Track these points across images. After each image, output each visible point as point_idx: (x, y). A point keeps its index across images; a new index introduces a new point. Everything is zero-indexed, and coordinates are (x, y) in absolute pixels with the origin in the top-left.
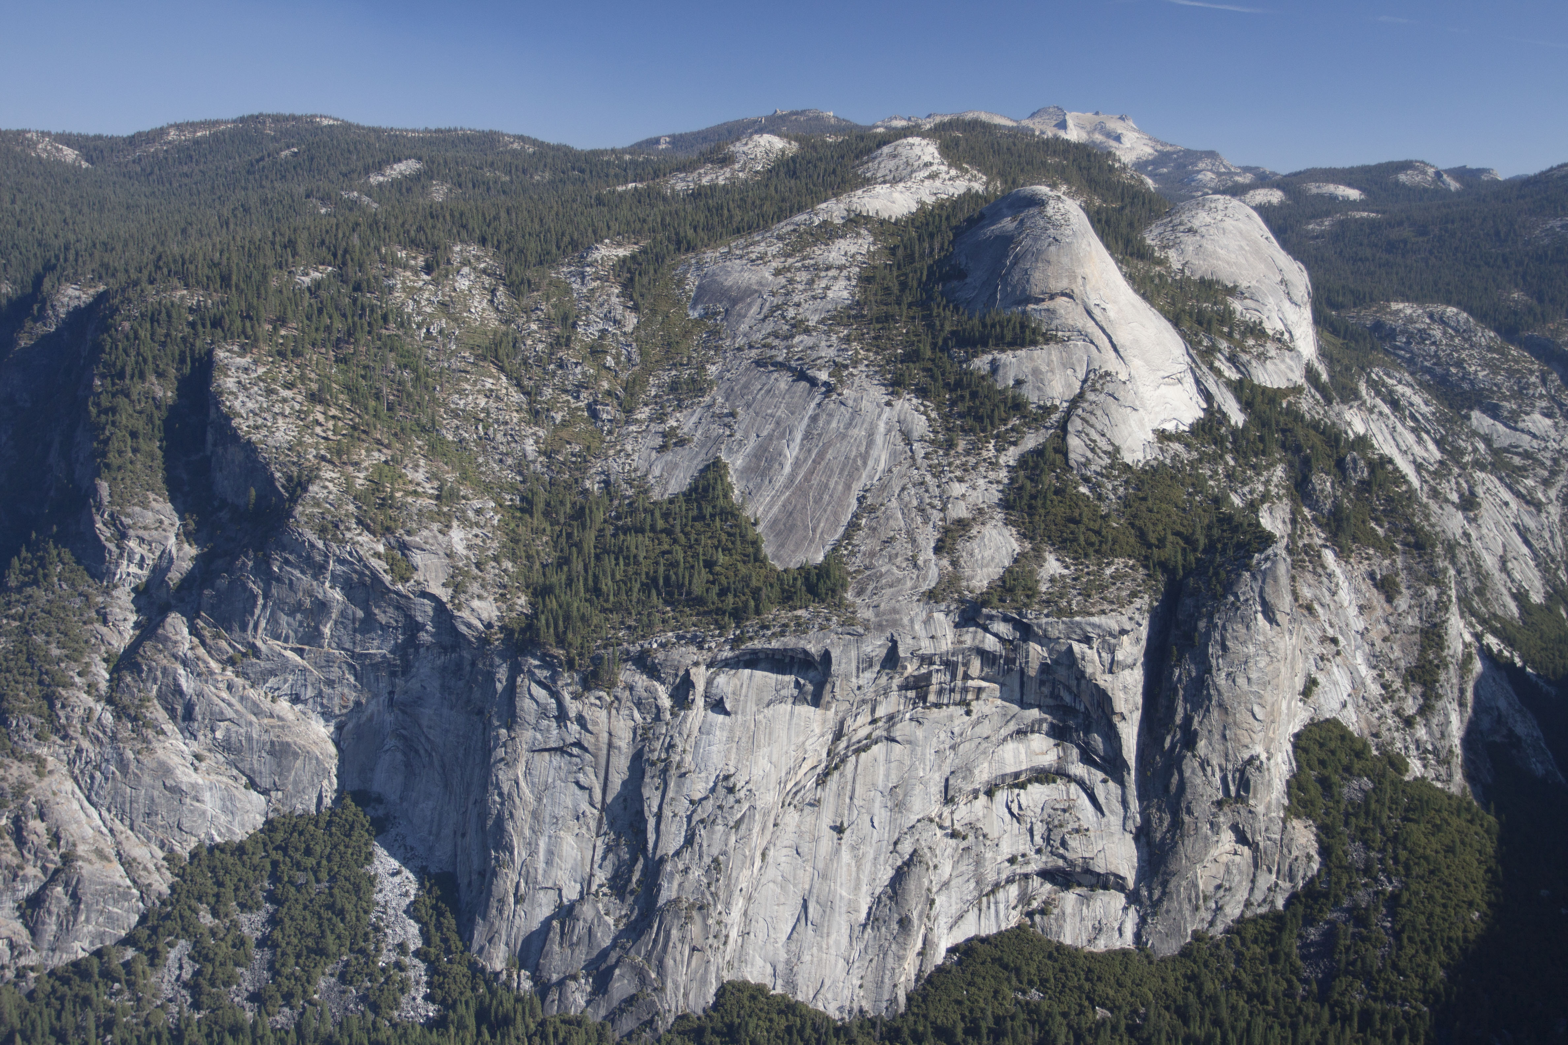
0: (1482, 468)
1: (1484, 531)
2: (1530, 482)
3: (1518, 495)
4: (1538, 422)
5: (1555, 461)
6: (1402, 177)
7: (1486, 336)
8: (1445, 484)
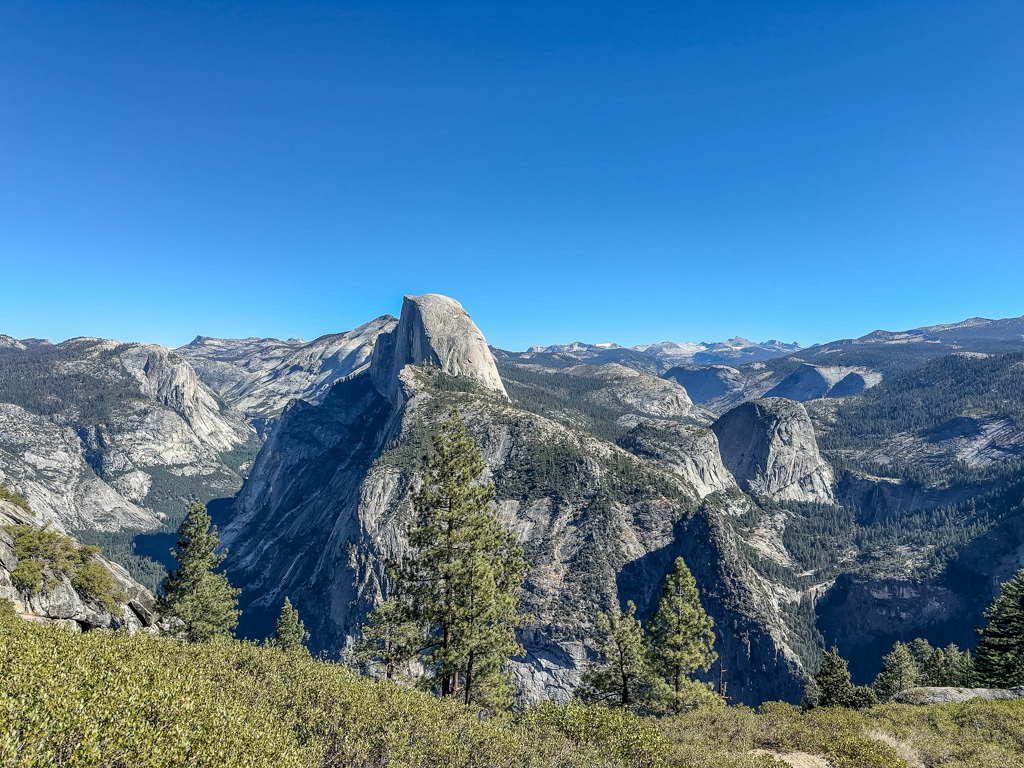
0: (31, 479)
2: (57, 483)
3: (51, 490)
4: (61, 455)
5: (71, 472)
7: (31, 417)
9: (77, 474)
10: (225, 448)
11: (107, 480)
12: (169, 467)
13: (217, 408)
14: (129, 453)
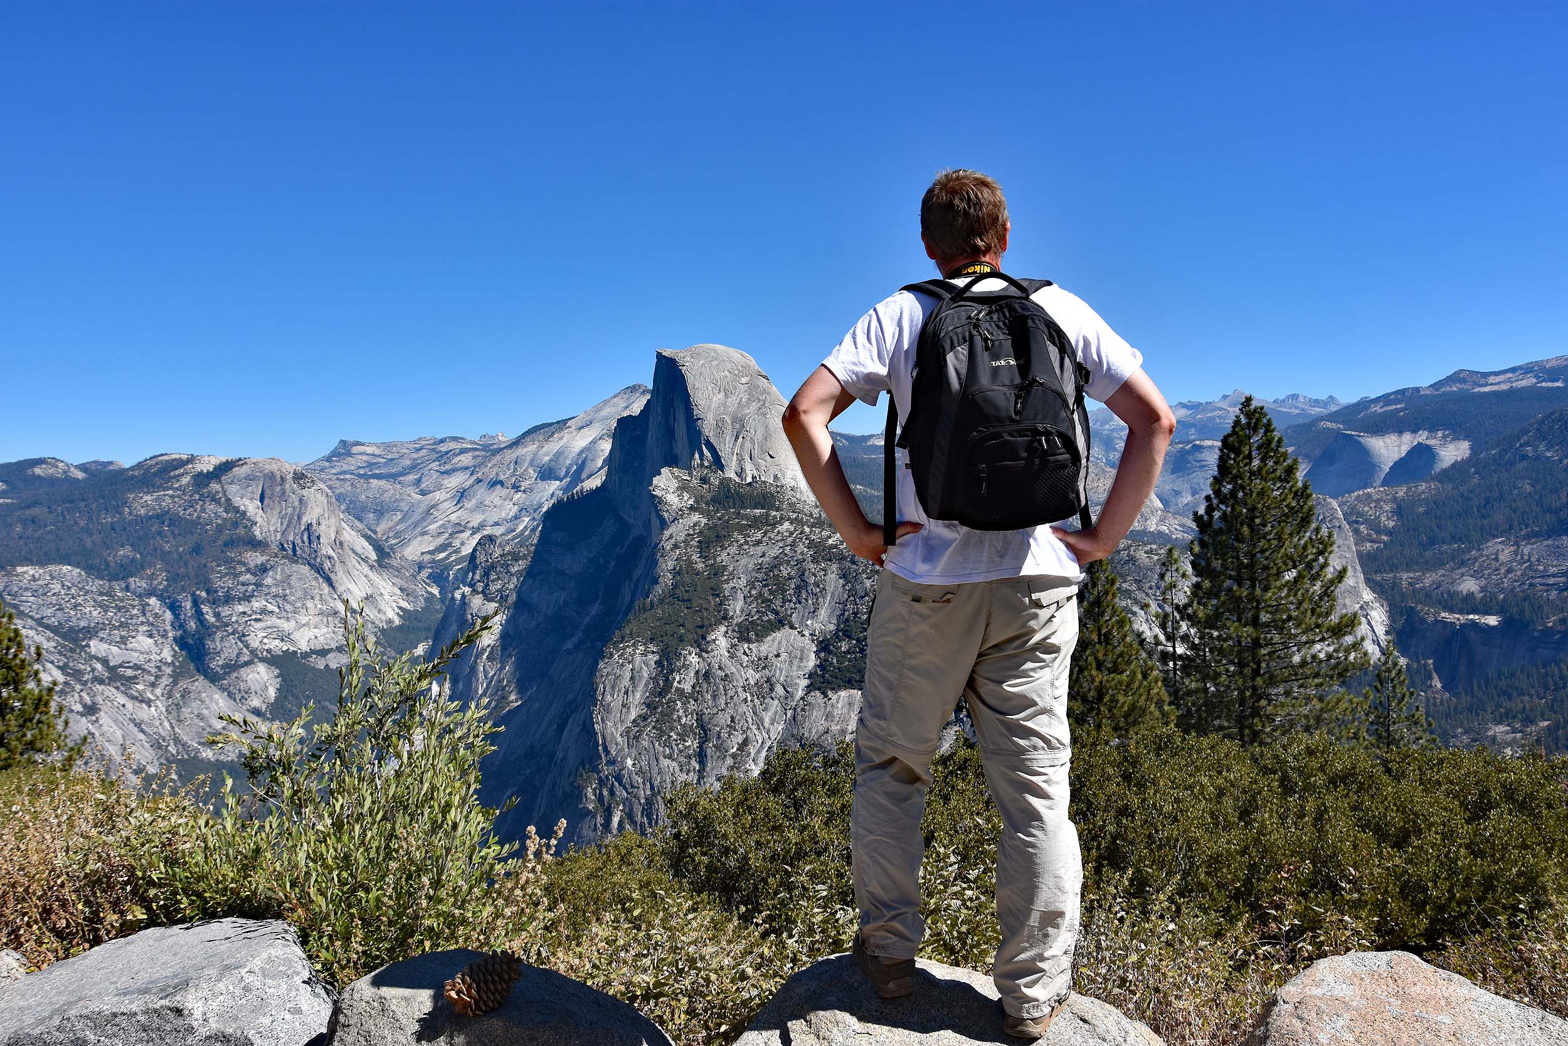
0: (101, 682)
1: (105, 728)
2: (140, 687)
3: (133, 698)
4: (142, 642)
5: (159, 668)
6: (38, 471)
7: (95, 585)
8: (69, 699)
9: (169, 670)
10: (390, 621)
11: (213, 678)
12: (306, 655)
13: (373, 556)
14: (244, 635)
